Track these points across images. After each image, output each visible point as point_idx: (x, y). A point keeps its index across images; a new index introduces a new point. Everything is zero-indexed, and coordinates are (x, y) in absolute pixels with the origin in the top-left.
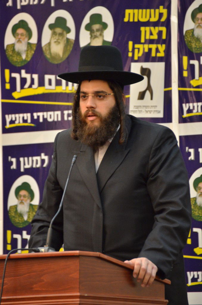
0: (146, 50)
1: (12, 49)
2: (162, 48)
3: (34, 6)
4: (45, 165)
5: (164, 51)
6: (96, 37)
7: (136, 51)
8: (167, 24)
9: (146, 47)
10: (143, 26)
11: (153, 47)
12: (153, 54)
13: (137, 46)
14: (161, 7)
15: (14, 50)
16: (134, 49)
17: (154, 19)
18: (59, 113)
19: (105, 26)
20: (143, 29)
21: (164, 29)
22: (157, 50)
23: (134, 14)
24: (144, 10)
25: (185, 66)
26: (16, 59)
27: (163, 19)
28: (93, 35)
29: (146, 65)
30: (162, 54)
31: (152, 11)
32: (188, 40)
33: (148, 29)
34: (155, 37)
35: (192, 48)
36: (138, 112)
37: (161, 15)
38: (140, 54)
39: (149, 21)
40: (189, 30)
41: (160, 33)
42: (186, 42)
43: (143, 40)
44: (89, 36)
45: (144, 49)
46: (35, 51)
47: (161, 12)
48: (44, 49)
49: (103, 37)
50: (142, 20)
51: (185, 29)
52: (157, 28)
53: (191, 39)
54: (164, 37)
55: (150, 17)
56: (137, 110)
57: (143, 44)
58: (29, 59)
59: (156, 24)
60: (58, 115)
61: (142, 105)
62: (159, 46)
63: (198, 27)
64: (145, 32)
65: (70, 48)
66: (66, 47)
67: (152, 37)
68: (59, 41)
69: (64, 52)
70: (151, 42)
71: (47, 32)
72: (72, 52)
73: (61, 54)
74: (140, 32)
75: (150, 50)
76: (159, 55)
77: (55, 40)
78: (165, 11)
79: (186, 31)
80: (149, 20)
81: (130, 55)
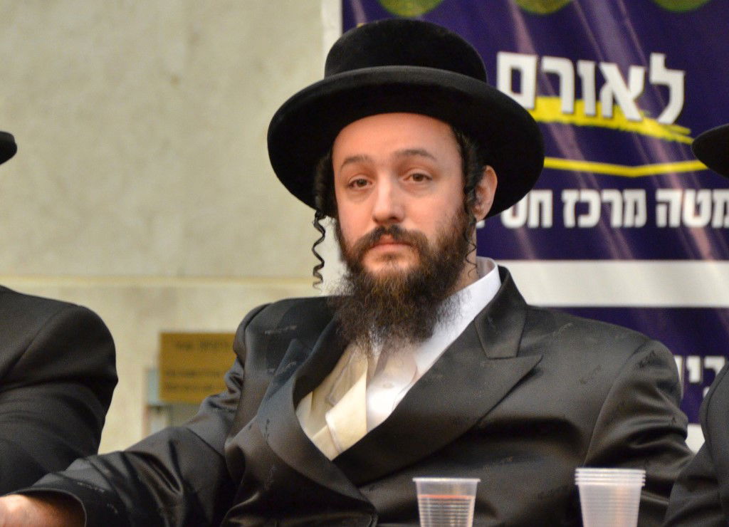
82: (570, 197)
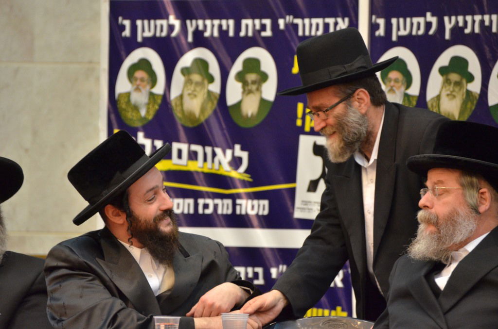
1: (126, 100)
3: (161, 38)
6: (250, 92)
15: (129, 101)
18: (191, 201)
19: (264, 77)
26: (132, 115)
28: (246, 88)
48: (173, 104)
49: (261, 92)
58: (150, 117)
60: (189, 205)
81: (299, 123)
82: (201, 202)
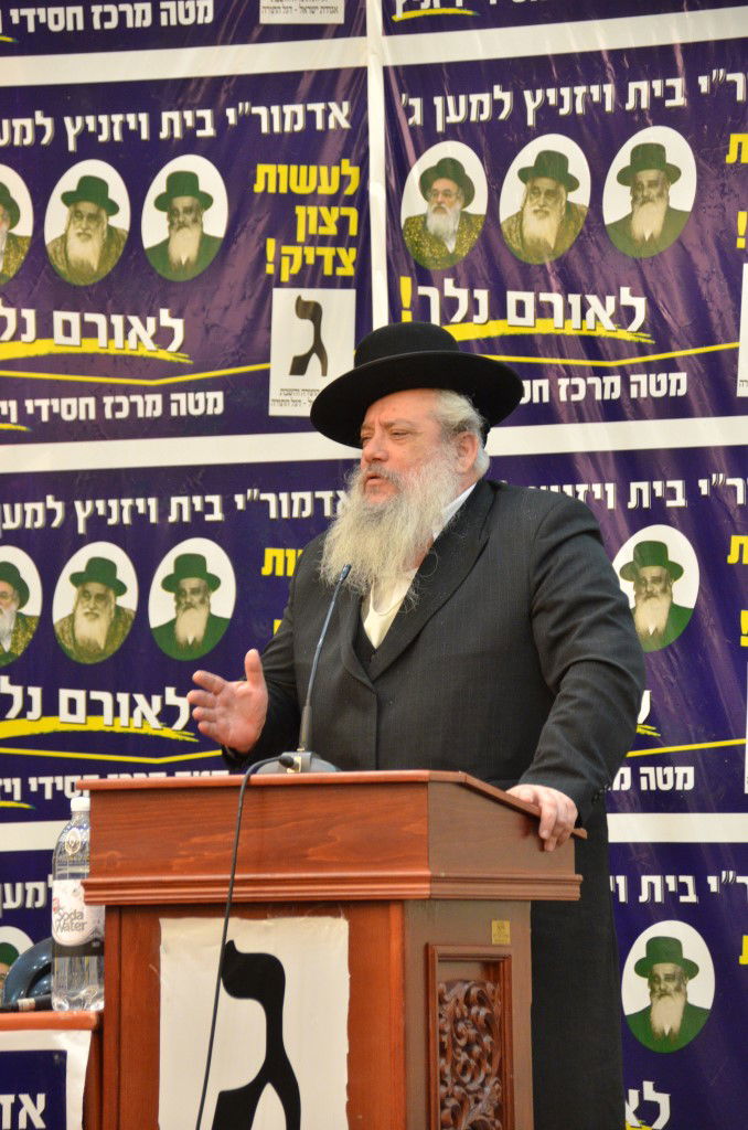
0: (310, 260)
2: (349, 256)
4: (56, 523)
5: (354, 264)
7: (285, 261)
8: (361, 200)
9: (310, 253)
10: (301, 204)
11: (328, 253)
12: (328, 270)
13: (286, 250)
14: (345, 162)
16: (279, 255)
17: (327, 189)
20: (300, 210)
21: (352, 213)
22: (337, 262)
23: (278, 176)
24: (303, 168)
25: (406, 298)
27: (350, 190)
29: (309, 295)
30: (348, 270)
31: (324, 170)
32: (412, 240)
33: (313, 211)
34: (331, 230)
35: (424, 259)
36: (291, 403)
37: (344, 180)
38: (296, 269)
39: (315, 192)
40: (415, 217)
41: (343, 222)
42: (408, 245)
43: (301, 237)
44: (167, 224)
45: (304, 257)
46: (28, 256)
47: (344, 172)
50: (296, 190)
51: (405, 215)
52: (335, 210)
53: (420, 236)
54: (353, 230)
55: (319, 183)
56: (288, 398)
57: (303, 245)
59: (333, 201)
61: (301, 387)
62: (342, 251)
63: (435, 210)
64: (307, 217)
65: (117, 251)
66: (106, 246)
67: (323, 231)
68: (89, 232)
69: (103, 259)
70: (323, 241)
71: (57, 213)
72: (123, 260)
73: (95, 263)
74: (295, 217)
75: (319, 259)
76: (340, 272)
77: (80, 231)
78: (353, 172)
79: (407, 220)
80: (316, 190)
